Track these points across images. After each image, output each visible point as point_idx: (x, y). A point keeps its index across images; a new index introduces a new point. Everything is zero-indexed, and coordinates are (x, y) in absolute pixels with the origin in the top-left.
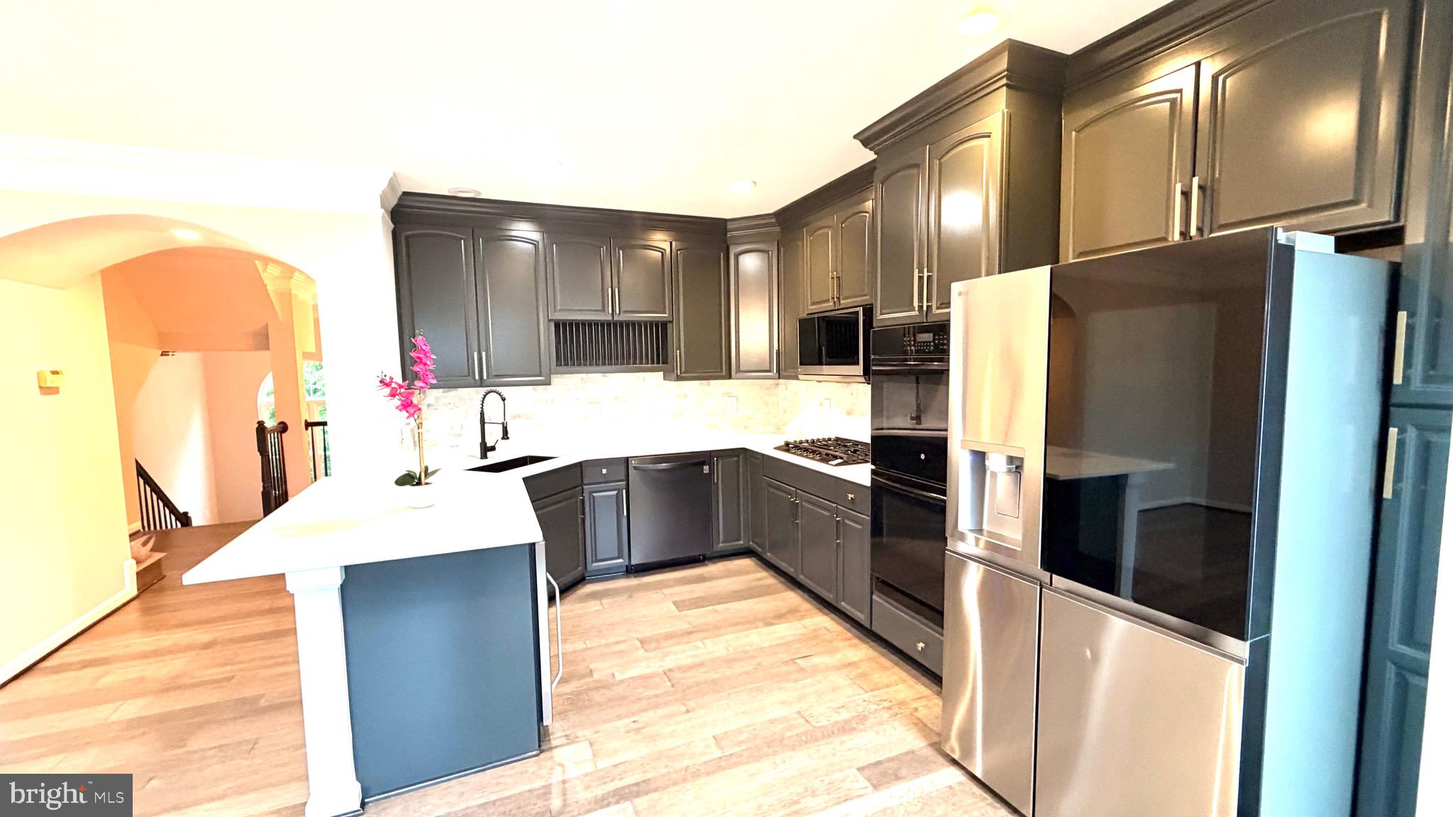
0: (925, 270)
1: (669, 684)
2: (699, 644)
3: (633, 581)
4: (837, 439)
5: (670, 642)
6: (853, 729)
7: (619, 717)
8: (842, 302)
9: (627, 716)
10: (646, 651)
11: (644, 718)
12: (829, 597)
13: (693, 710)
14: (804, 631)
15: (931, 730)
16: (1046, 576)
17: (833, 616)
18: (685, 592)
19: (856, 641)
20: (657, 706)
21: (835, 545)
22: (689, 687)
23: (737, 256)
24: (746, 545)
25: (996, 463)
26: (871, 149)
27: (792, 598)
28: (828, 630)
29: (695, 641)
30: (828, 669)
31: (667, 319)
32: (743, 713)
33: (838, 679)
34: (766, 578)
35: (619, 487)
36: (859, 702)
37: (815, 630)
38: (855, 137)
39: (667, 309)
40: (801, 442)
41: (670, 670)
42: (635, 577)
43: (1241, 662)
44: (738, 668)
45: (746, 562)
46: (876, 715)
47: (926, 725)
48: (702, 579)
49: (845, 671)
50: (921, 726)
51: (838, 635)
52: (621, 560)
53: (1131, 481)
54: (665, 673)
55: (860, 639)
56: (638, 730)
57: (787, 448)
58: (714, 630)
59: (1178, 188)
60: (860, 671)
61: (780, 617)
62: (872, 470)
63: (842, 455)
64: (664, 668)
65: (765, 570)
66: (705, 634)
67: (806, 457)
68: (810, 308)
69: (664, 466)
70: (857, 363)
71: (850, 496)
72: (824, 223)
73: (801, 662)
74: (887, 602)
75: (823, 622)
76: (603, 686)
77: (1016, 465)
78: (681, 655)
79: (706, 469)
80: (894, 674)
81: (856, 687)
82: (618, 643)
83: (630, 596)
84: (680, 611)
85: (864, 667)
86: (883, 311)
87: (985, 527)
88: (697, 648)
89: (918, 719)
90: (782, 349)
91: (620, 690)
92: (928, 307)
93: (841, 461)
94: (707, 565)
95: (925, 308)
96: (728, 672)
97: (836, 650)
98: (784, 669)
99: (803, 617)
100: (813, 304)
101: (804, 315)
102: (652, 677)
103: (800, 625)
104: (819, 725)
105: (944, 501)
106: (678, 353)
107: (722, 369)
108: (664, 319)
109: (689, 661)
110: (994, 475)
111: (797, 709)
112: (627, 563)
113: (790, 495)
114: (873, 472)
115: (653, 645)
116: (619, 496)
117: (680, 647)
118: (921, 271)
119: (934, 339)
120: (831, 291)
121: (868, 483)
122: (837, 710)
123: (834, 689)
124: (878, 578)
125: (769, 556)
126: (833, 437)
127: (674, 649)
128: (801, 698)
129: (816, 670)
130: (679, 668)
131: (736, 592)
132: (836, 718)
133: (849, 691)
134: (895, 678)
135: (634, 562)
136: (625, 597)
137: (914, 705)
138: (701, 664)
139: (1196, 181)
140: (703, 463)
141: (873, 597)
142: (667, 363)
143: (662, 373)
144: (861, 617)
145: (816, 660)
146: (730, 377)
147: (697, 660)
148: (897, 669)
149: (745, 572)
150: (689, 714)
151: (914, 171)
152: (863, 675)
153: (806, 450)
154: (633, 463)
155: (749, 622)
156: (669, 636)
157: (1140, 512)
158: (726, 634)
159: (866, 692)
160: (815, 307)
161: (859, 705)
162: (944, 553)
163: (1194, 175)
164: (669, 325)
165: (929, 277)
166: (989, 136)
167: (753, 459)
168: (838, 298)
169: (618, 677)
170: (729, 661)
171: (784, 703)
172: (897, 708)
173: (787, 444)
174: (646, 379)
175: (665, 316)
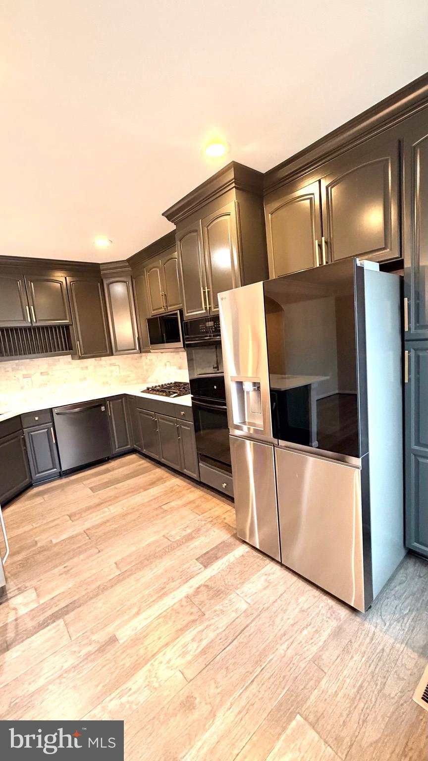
0: (206, 288)
1: (88, 538)
2: (106, 509)
3: (64, 480)
4: (175, 383)
5: (88, 512)
6: (193, 538)
7: (56, 567)
8: (169, 308)
9: (60, 564)
10: (73, 521)
11: (69, 564)
12: (177, 468)
13: (102, 550)
14: (166, 489)
15: (233, 528)
16: (275, 441)
17: (181, 477)
18: (96, 481)
19: (193, 489)
20: (80, 553)
21: (178, 440)
22: (100, 537)
23: (108, 285)
24: (133, 447)
25: (248, 387)
26: (172, 222)
27: (159, 472)
28: (178, 486)
29: (104, 508)
30: (179, 507)
31: (69, 323)
32: (132, 544)
33: (185, 511)
34: (144, 463)
35: (48, 427)
36: (196, 522)
37: (172, 487)
38: (163, 215)
39: (68, 316)
40: (156, 387)
41: (88, 529)
42: (65, 478)
43: (358, 468)
44: (129, 518)
45: (133, 457)
46: (205, 527)
47: (230, 526)
48: (108, 471)
49: (188, 507)
50: (227, 527)
51: (184, 488)
52: (55, 470)
53: (312, 387)
54: (85, 532)
55: (194, 487)
56: (67, 572)
57: (148, 391)
58: (114, 499)
59: (316, 243)
60: (197, 504)
61: (152, 484)
62: (192, 397)
63: (177, 391)
64: (85, 529)
65: (143, 459)
66: (110, 503)
67: (159, 395)
68: (152, 313)
69: (77, 410)
70: (180, 341)
71: (182, 413)
72: (155, 264)
73: (165, 507)
74: (206, 465)
75: (176, 482)
76: (44, 549)
77: (257, 386)
78: (95, 518)
79: (103, 408)
80: (213, 502)
81: (194, 514)
82: (54, 520)
83: (63, 490)
84: (94, 493)
85: (198, 502)
86: (188, 311)
87: (247, 420)
88: (104, 512)
89: (226, 523)
90: (140, 337)
91: (56, 549)
92: (210, 308)
93: (177, 394)
94: (110, 462)
95: (208, 309)
96: (123, 522)
97: (183, 495)
98: (156, 512)
99: (165, 482)
100: (154, 310)
101: (149, 317)
102: (76, 536)
103: (163, 487)
104: (175, 540)
105: (226, 409)
106: (78, 344)
107: (107, 350)
108: (67, 324)
109: (100, 521)
110: (248, 393)
111: (163, 534)
112: (60, 471)
113: (152, 416)
114: (192, 398)
115: (77, 516)
116: (48, 433)
117: (94, 514)
118: (204, 289)
119: (214, 325)
120: (162, 303)
121: (190, 405)
122: (184, 529)
123: (183, 518)
124: (201, 454)
125: (144, 451)
126: (173, 382)
127: (90, 516)
128: (165, 527)
129: (172, 509)
130: (93, 527)
131: (127, 475)
132: (184, 533)
133: (191, 517)
134: (214, 504)
135: (64, 469)
136: (59, 491)
137: (223, 516)
138: (108, 521)
139: (323, 238)
140: (101, 405)
141: (200, 464)
142: (72, 349)
143: (70, 355)
144: (195, 476)
145: (172, 504)
146: (112, 354)
147: (104, 520)
148: (214, 499)
149: (133, 462)
150: (100, 553)
151: (195, 234)
152: (198, 506)
153: (158, 391)
154: (55, 411)
155: (134, 491)
156: (88, 509)
157: (317, 400)
158: (121, 500)
159: (200, 515)
160: (155, 312)
161: (196, 524)
162: (229, 437)
163: (322, 237)
164: (70, 327)
165: (208, 291)
166: (229, 215)
167: (130, 399)
168: (167, 306)
169: (54, 541)
170: (123, 516)
171: (155, 532)
172: (214, 521)
173: (148, 389)
174: (61, 360)
175: (66, 322)
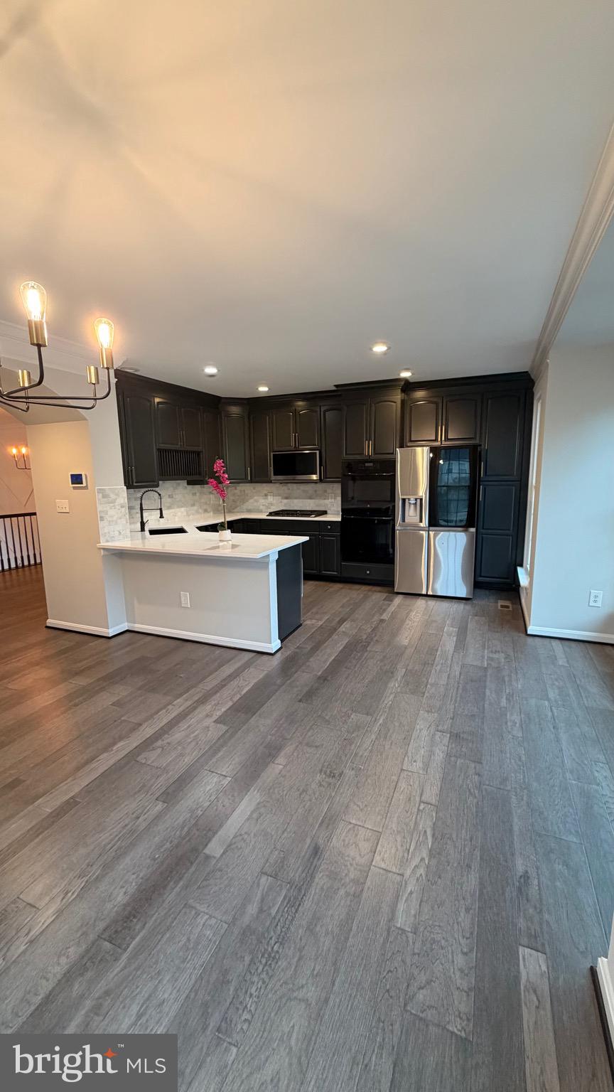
0: (369, 440)
21: (317, 550)
39: (201, 443)
59: (439, 428)
86: (347, 454)
92: (371, 454)
100: (278, 447)
119: (374, 465)
120: (293, 442)
139: (444, 427)
141: (342, 563)
151: (364, 406)
164: (201, 453)
165: (371, 443)
166: (395, 403)
174: (180, 484)
175: (199, 449)
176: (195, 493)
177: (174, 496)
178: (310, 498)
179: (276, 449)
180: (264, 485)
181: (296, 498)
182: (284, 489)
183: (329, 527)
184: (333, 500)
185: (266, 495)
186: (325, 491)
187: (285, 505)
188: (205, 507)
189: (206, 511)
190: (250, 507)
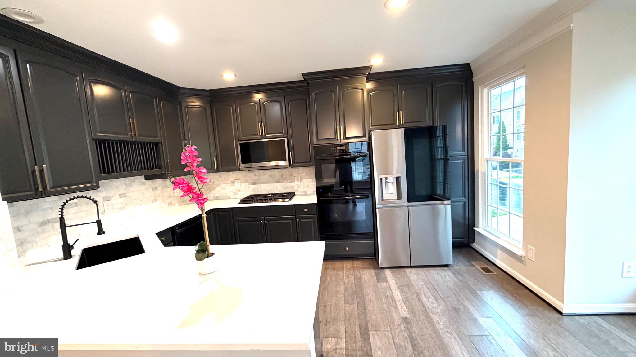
6: (360, 278)
8: (267, 136)
23: (187, 108)
31: (160, 141)
39: (159, 134)
43: (450, 204)
46: (356, 272)
59: (397, 113)
60: (331, 268)
70: (286, 160)
81: (339, 271)
85: (329, 266)
122: (349, 277)
128: (337, 281)
134: (340, 264)
142: (161, 168)
151: (331, 93)
154: (176, 230)
160: (246, 137)
164: (160, 144)
166: (362, 90)
174: (136, 180)
175: (158, 139)
176: (156, 188)
177: (128, 195)
178: (278, 182)
179: (242, 138)
180: (231, 173)
181: (264, 183)
182: (252, 175)
183: (306, 210)
184: (299, 183)
185: (233, 182)
186: (291, 175)
187: (253, 190)
188: (169, 201)
189: (170, 204)
190: (217, 195)
